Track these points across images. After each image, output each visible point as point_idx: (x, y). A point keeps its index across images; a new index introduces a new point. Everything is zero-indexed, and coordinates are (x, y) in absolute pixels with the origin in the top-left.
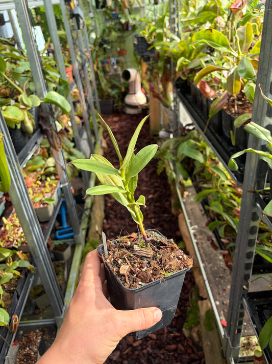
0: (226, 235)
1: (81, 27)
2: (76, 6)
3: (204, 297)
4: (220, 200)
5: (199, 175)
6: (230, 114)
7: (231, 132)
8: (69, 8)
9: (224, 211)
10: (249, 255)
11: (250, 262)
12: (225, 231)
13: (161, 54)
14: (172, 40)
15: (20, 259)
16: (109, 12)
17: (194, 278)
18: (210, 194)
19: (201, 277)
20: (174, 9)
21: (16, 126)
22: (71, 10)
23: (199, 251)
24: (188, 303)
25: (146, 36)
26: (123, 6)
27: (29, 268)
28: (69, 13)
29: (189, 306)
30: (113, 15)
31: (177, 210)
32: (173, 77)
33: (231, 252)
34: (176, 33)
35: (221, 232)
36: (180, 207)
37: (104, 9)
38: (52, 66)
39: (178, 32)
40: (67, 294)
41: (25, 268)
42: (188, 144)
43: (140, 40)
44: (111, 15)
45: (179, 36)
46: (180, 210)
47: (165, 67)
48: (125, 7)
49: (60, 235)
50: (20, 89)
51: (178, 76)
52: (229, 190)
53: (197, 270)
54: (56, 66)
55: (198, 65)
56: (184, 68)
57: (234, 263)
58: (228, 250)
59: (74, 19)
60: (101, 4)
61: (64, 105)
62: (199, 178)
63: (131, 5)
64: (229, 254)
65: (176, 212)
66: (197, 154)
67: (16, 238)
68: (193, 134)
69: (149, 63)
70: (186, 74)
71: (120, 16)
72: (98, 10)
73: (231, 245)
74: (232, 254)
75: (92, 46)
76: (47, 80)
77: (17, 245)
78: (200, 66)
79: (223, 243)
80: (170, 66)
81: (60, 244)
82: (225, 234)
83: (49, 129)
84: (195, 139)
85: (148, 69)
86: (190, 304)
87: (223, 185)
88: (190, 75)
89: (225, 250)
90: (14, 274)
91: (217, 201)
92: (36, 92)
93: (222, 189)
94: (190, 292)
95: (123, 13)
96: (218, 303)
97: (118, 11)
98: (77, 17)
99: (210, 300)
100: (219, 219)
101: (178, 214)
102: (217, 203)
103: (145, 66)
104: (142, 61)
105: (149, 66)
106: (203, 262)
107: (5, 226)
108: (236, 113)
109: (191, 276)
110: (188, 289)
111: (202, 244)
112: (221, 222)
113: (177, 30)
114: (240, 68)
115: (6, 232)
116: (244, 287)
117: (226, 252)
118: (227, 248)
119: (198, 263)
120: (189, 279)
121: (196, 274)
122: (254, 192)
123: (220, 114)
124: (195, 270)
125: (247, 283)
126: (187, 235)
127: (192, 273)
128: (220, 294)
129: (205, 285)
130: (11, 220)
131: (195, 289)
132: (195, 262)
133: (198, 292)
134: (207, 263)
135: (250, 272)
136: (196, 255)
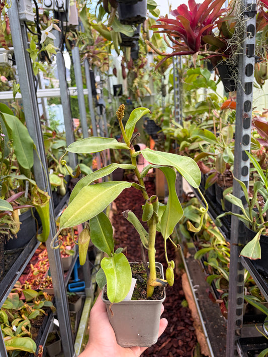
1: (103, 113)
2: (101, 98)
3: (206, 355)
4: (216, 257)
5: (200, 236)
6: (220, 186)
7: (222, 200)
8: (95, 99)
9: (219, 266)
10: (239, 302)
11: (241, 308)
12: (221, 283)
13: (167, 136)
14: (176, 127)
15: (45, 299)
16: (124, 99)
17: (196, 336)
18: (208, 252)
19: (203, 335)
20: (178, 105)
21: (55, 189)
22: (96, 101)
23: (201, 309)
25: (155, 119)
26: (136, 95)
27: (52, 308)
28: (95, 103)
30: (128, 101)
31: (180, 270)
33: (225, 301)
34: (180, 122)
35: (217, 284)
36: (184, 268)
37: (120, 97)
39: (181, 120)
40: (76, 344)
41: (49, 307)
42: (189, 209)
43: (150, 122)
44: (126, 102)
45: (182, 124)
46: (183, 271)
47: (171, 146)
48: (138, 96)
49: (71, 288)
50: (57, 161)
52: (224, 249)
53: (200, 327)
55: (197, 147)
56: (186, 148)
57: (229, 311)
58: (223, 299)
59: (99, 107)
60: (118, 93)
62: (200, 239)
63: (142, 94)
64: (224, 303)
65: (180, 272)
66: (197, 218)
67: (42, 282)
68: (194, 201)
69: (157, 140)
70: (188, 153)
71: (133, 102)
72: (115, 97)
73: (226, 295)
74: (226, 303)
75: (109, 125)
77: (42, 287)
78: (198, 148)
79: (218, 292)
80: (175, 146)
81: (72, 295)
82: (220, 286)
84: (195, 205)
87: (219, 245)
88: (191, 154)
89: (221, 299)
90: (40, 312)
91: (214, 258)
92: (69, 164)
93: (218, 248)
94: (193, 350)
95: (136, 100)
97: (131, 98)
98: (101, 106)
100: (215, 273)
101: (181, 275)
102: (214, 260)
103: (153, 143)
104: (151, 138)
105: (156, 143)
106: (204, 320)
107: (32, 272)
108: (224, 186)
109: (193, 334)
110: (190, 347)
111: (204, 302)
112: (217, 276)
113: (180, 119)
114: (224, 155)
115: (33, 277)
116: (237, 332)
117: (222, 301)
118: (222, 297)
119: (200, 321)
120: (191, 337)
121: (198, 331)
122: (237, 245)
123: (214, 186)
124: (198, 328)
125: (239, 329)
126: (190, 294)
127: (194, 331)
128: (220, 351)
129: (207, 343)
130: (37, 267)
131: (197, 347)
132: (197, 320)
133: (200, 350)
134: (208, 321)
135: (241, 318)
136: (198, 313)
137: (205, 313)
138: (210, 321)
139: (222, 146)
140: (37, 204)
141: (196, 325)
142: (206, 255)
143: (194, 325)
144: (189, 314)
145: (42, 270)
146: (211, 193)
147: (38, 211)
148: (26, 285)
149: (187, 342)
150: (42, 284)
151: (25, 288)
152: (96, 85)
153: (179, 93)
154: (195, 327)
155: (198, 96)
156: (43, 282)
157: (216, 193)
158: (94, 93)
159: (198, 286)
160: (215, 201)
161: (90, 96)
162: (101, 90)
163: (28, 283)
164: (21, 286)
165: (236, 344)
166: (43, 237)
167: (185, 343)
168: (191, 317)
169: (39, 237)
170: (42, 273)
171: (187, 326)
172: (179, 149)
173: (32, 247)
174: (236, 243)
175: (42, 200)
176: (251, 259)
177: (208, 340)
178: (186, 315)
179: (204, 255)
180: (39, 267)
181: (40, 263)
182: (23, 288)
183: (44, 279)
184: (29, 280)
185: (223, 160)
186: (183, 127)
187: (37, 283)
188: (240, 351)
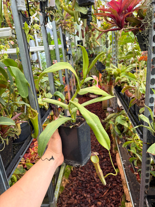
0: (137, 165)
1: (71, 59)
2: (69, 50)
3: (129, 201)
4: (135, 147)
5: (126, 133)
6: (138, 106)
8: (66, 51)
9: (137, 153)
10: (147, 175)
11: (148, 179)
12: (137, 163)
13: (109, 73)
14: (114, 68)
17: (123, 190)
18: (131, 143)
19: (127, 189)
20: (115, 54)
21: (42, 107)
22: (67, 52)
23: (126, 175)
24: (120, 203)
25: (102, 61)
26: (91, 47)
28: (66, 53)
29: (120, 205)
31: (115, 151)
32: (114, 84)
34: (116, 65)
35: (135, 163)
36: (117, 150)
38: (57, 78)
42: (120, 117)
43: (99, 63)
46: (117, 151)
47: (110, 78)
48: (92, 47)
50: (43, 90)
51: (116, 84)
52: (140, 142)
54: (58, 77)
55: (126, 80)
56: (119, 81)
57: (141, 180)
58: (138, 172)
59: (68, 55)
61: (62, 97)
62: (126, 135)
63: (95, 46)
65: (115, 152)
66: (125, 123)
68: (123, 111)
69: (103, 74)
70: (120, 84)
71: (89, 51)
72: (79, 48)
73: (140, 170)
74: (140, 174)
75: (75, 64)
76: (55, 85)
78: (126, 81)
79: (136, 169)
80: (113, 78)
83: (54, 108)
84: (124, 115)
85: (102, 77)
86: (121, 204)
87: (138, 139)
88: (122, 85)
91: (134, 147)
92: (50, 91)
93: (137, 141)
94: (121, 197)
95: (91, 50)
96: (135, 204)
97: (88, 48)
98: (70, 55)
99: (131, 203)
100: (135, 157)
101: (116, 154)
102: (134, 148)
103: (101, 75)
104: (99, 72)
105: (102, 76)
106: (128, 181)
107: (31, 153)
108: (140, 106)
109: (122, 188)
110: (120, 196)
111: (128, 170)
112: (136, 158)
113: (116, 62)
114: (140, 88)
115: (31, 155)
116: (146, 192)
117: (137, 173)
118: (138, 171)
119: (126, 181)
120: (121, 190)
121: (124, 187)
122: (146, 144)
123: (134, 105)
124: (125, 185)
125: (147, 190)
126: (121, 165)
127: (122, 187)
128: (137, 199)
129: (129, 194)
130: (33, 150)
131: (124, 196)
132: (124, 181)
133: (125, 198)
134: (130, 182)
135: (148, 184)
136: (125, 177)
137: (129, 177)
138: (132, 182)
139: (140, 82)
140: (31, 118)
141: (123, 183)
142: (129, 144)
143: (122, 183)
144: (119, 177)
145: (36, 152)
146: (133, 109)
147: (32, 121)
148: (27, 160)
149: (118, 193)
150: (36, 160)
151: (27, 162)
152: (66, 42)
153: (115, 47)
154: (123, 185)
155: (128, 47)
156: (37, 158)
157: (136, 109)
158: (65, 47)
159: (125, 161)
160: (135, 114)
161: (63, 49)
162: (69, 45)
163: (28, 159)
164: (24, 161)
165: (145, 199)
166: (35, 135)
167: (117, 194)
168: (120, 178)
169: (33, 135)
170: (36, 153)
171: (118, 184)
172: (115, 81)
173: (28, 141)
174: (146, 142)
175: (34, 115)
176: (153, 155)
177: (130, 192)
178: (118, 177)
179: (129, 145)
180: (34, 150)
181: (35, 147)
182: (26, 161)
183: (37, 157)
184: (29, 157)
185: (139, 91)
186: (118, 68)
187: (33, 159)
188: (147, 202)
